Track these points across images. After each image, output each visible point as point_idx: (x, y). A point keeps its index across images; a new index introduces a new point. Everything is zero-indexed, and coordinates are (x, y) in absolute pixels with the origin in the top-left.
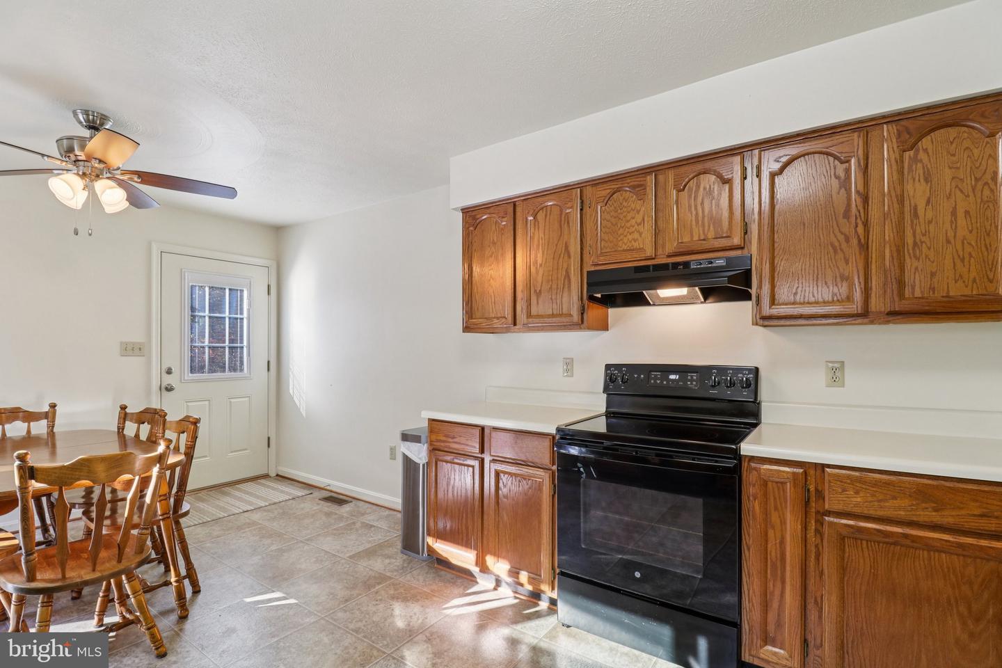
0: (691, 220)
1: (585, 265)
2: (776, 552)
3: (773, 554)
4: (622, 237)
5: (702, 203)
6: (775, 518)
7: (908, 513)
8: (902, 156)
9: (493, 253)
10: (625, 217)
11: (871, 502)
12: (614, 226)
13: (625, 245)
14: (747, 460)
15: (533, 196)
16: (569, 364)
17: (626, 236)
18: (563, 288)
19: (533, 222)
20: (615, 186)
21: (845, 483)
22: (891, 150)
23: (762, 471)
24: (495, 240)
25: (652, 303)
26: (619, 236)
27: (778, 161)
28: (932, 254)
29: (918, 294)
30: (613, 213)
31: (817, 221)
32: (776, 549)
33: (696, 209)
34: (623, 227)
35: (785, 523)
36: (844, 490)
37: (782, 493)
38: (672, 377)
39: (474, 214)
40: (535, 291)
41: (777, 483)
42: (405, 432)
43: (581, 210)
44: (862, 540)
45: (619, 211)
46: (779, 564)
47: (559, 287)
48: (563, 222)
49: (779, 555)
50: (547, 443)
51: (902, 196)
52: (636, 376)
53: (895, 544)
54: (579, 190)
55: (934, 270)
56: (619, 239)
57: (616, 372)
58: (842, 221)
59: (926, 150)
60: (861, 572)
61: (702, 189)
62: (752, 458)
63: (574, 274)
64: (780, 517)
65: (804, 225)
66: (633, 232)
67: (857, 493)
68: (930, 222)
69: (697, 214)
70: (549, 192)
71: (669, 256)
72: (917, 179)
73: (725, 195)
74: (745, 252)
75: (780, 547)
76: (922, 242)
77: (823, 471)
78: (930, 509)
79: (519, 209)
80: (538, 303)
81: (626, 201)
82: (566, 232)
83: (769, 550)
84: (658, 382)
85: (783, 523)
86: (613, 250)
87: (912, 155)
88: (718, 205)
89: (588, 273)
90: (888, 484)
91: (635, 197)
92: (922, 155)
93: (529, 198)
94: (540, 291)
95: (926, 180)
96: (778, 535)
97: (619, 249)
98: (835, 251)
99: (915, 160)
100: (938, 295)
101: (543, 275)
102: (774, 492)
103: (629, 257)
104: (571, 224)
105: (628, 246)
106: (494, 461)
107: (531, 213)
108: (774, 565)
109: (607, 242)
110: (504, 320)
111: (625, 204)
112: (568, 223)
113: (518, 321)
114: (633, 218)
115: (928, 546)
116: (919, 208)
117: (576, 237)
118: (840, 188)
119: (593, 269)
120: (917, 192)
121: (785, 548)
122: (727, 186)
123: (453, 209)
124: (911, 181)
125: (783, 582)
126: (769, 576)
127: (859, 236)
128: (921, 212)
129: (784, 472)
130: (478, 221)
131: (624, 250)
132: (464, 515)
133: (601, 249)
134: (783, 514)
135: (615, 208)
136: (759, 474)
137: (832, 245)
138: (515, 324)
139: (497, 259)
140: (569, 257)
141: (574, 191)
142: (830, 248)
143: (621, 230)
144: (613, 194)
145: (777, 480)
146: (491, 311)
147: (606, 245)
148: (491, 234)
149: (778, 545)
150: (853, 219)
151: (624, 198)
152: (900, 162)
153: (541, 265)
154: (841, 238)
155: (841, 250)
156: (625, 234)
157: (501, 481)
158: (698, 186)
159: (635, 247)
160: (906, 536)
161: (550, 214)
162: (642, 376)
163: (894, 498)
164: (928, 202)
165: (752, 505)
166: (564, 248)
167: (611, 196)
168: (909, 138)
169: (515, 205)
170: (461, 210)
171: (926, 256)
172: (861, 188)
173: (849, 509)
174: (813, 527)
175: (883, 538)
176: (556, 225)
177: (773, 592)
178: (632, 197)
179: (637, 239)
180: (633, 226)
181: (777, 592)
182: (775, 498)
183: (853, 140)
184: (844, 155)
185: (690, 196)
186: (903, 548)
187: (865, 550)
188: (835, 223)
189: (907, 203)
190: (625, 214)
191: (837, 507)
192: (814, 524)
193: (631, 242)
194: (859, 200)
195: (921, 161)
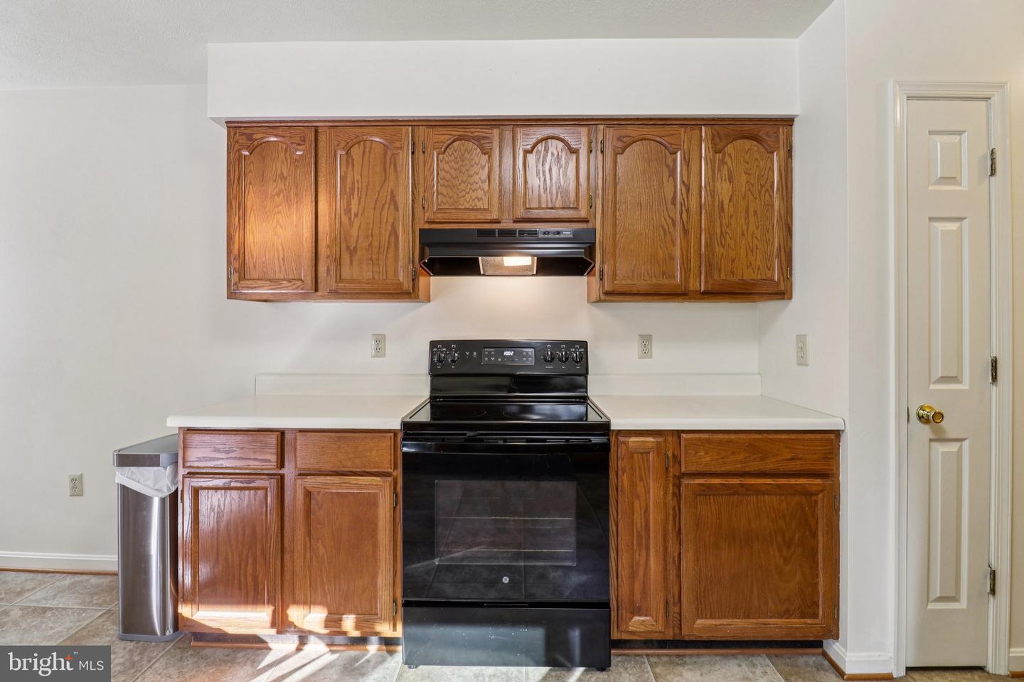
0: (539, 186)
1: (417, 220)
2: (641, 522)
3: (639, 525)
4: (463, 193)
5: (550, 170)
6: (640, 489)
7: (743, 465)
8: (714, 157)
9: (281, 191)
10: (467, 171)
11: (717, 459)
12: (454, 179)
13: (468, 202)
14: (614, 434)
15: (343, 124)
16: (380, 341)
17: (468, 193)
18: (388, 247)
19: (345, 157)
20: (457, 132)
21: (697, 445)
22: (707, 149)
23: (630, 444)
24: (285, 174)
25: (482, 273)
26: (460, 192)
27: (621, 141)
28: (732, 243)
29: (723, 277)
30: (452, 164)
31: (651, 203)
32: (641, 519)
33: (544, 175)
34: (464, 183)
35: (649, 492)
36: (697, 453)
37: (646, 463)
38: (508, 353)
39: (249, 131)
40: (348, 248)
41: (641, 453)
42: (121, 453)
43: (413, 153)
44: (709, 495)
45: (460, 163)
46: (643, 533)
47: (382, 244)
48: (388, 164)
49: (643, 525)
50: (387, 442)
51: (714, 191)
52: (468, 353)
53: (734, 494)
54: (410, 128)
55: (734, 258)
56: (460, 195)
57: (445, 349)
58: (670, 206)
59: (730, 155)
60: (710, 525)
61: (550, 155)
62: (619, 432)
63: (404, 231)
64: (644, 486)
65: (641, 206)
66: (477, 190)
67: (706, 453)
68: (731, 216)
69: (545, 180)
70: (367, 124)
71: (515, 222)
72: (724, 178)
73: (572, 165)
74: (590, 226)
75: (645, 517)
76: (726, 233)
77: (680, 437)
78: (758, 460)
79: (322, 138)
80: (351, 263)
81: (468, 153)
82: (392, 177)
83: (635, 520)
84: (493, 359)
85: (647, 492)
86: (453, 207)
87: (721, 157)
88: (565, 174)
89: (421, 230)
90: (729, 441)
91: (478, 149)
92: (727, 159)
93: (337, 125)
94: (355, 248)
95: (731, 180)
96: (643, 505)
97: (460, 207)
98: (665, 233)
99: (722, 162)
100: (736, 278)
101: (360, 228)
102: (639, 462)
103: (472, 216)
104: (399, 169)
105: (471, 205)
106: (302, 475)
107: (343, 144)
108: (639, 535)
109: (445, 196)
110: (300, 283)
111: (466, 155)
112: (395, 166)
113: (321, 286)
114: (477, 174)
115: (757, 491)
116: (725, 203)
117: (406, 187)
118: (669, 177)
119: (427, 226)
120: (724, 188)
121: (649, 515)
122: (574, 156)
123: (214, 119)
124: (719, 180)
125: (648, 549)
126: (635, 547)
127: (683, 222)
128: (726, 207)
129: (648, 442)
130: (256, 143)
131: (466, 209)
132: (250, 561)
133: (438, 204)
134: (647, 483)
135: (456, 158)
136: (627, 447)
137: (663, 227)
138: (316, 290)
139: (287, 199)
140: (396, 208)
141: (404, 129)
142: (661, 230)
143: (462, 184)
144: (454, 141)
145: (642, 451)
146: (277, 269)
147: (445, 200)
148: (279, 164)
149: (642, 514)
150: (678, 206)
151: (466, 149)
152: (713, 161)
153: (356, 215)
154: (670, 221)
155: (670, 232)
156: (467, 190)
157: (313, 502)
158: (546, 150)
159: (478, 207)
160: (742, 485)
161: (370, 152)
162: (475, 354)
163: (733, 453)
164: (731, 200)
165: (621, 477)
166: (389, 197)
167: (451, 144)
168: (720, 142)
169: (316, 132)
170: (227, 122)
171: (729, 245)
172: (685, 179)
173: (702, 469)
174: (671, 491)
175: (727, 490)
176: (379, 168)
177: (639, 561)
178: (476, 149)
179: (481, 199)
180: (477, 183)
181: (642, 562)
182: (640, 469)
183: (680, 134)
184: (674, 146)
185: (538, 160)
186: (740, 497)
187: (713, 504)
188: (665, 207)
189: (717, 198)
190: (467, 167)
191: (693, 469)
192: (671, 488)
193: (473, 200)
194: (684, 189)
195: (726, 163)
